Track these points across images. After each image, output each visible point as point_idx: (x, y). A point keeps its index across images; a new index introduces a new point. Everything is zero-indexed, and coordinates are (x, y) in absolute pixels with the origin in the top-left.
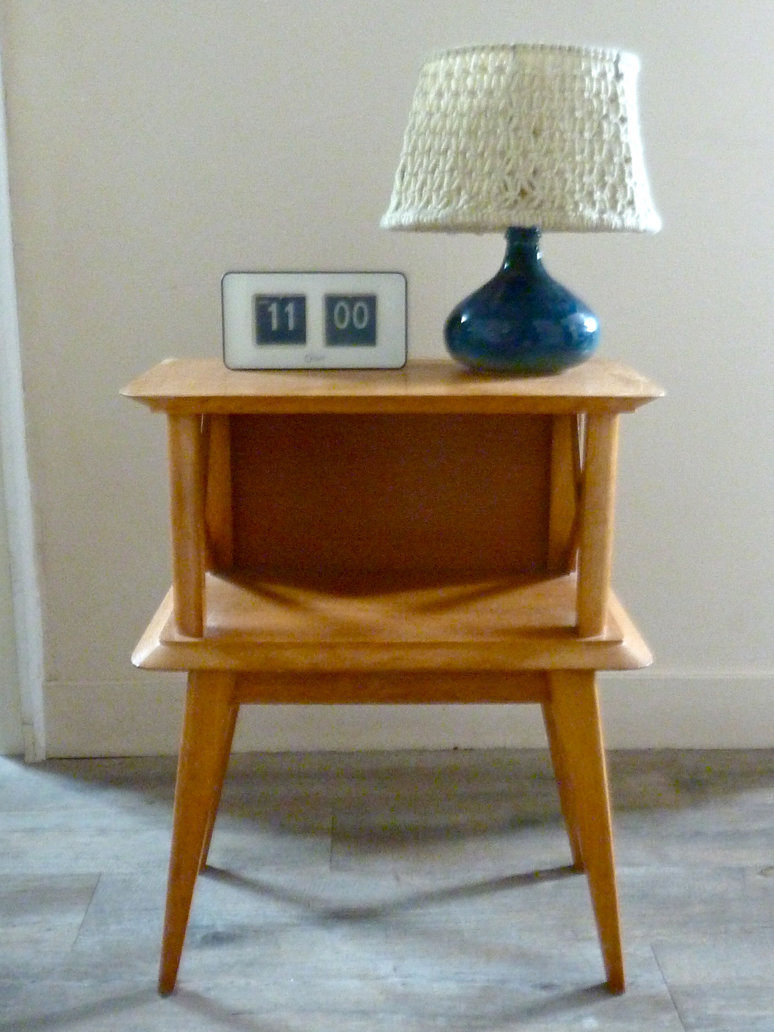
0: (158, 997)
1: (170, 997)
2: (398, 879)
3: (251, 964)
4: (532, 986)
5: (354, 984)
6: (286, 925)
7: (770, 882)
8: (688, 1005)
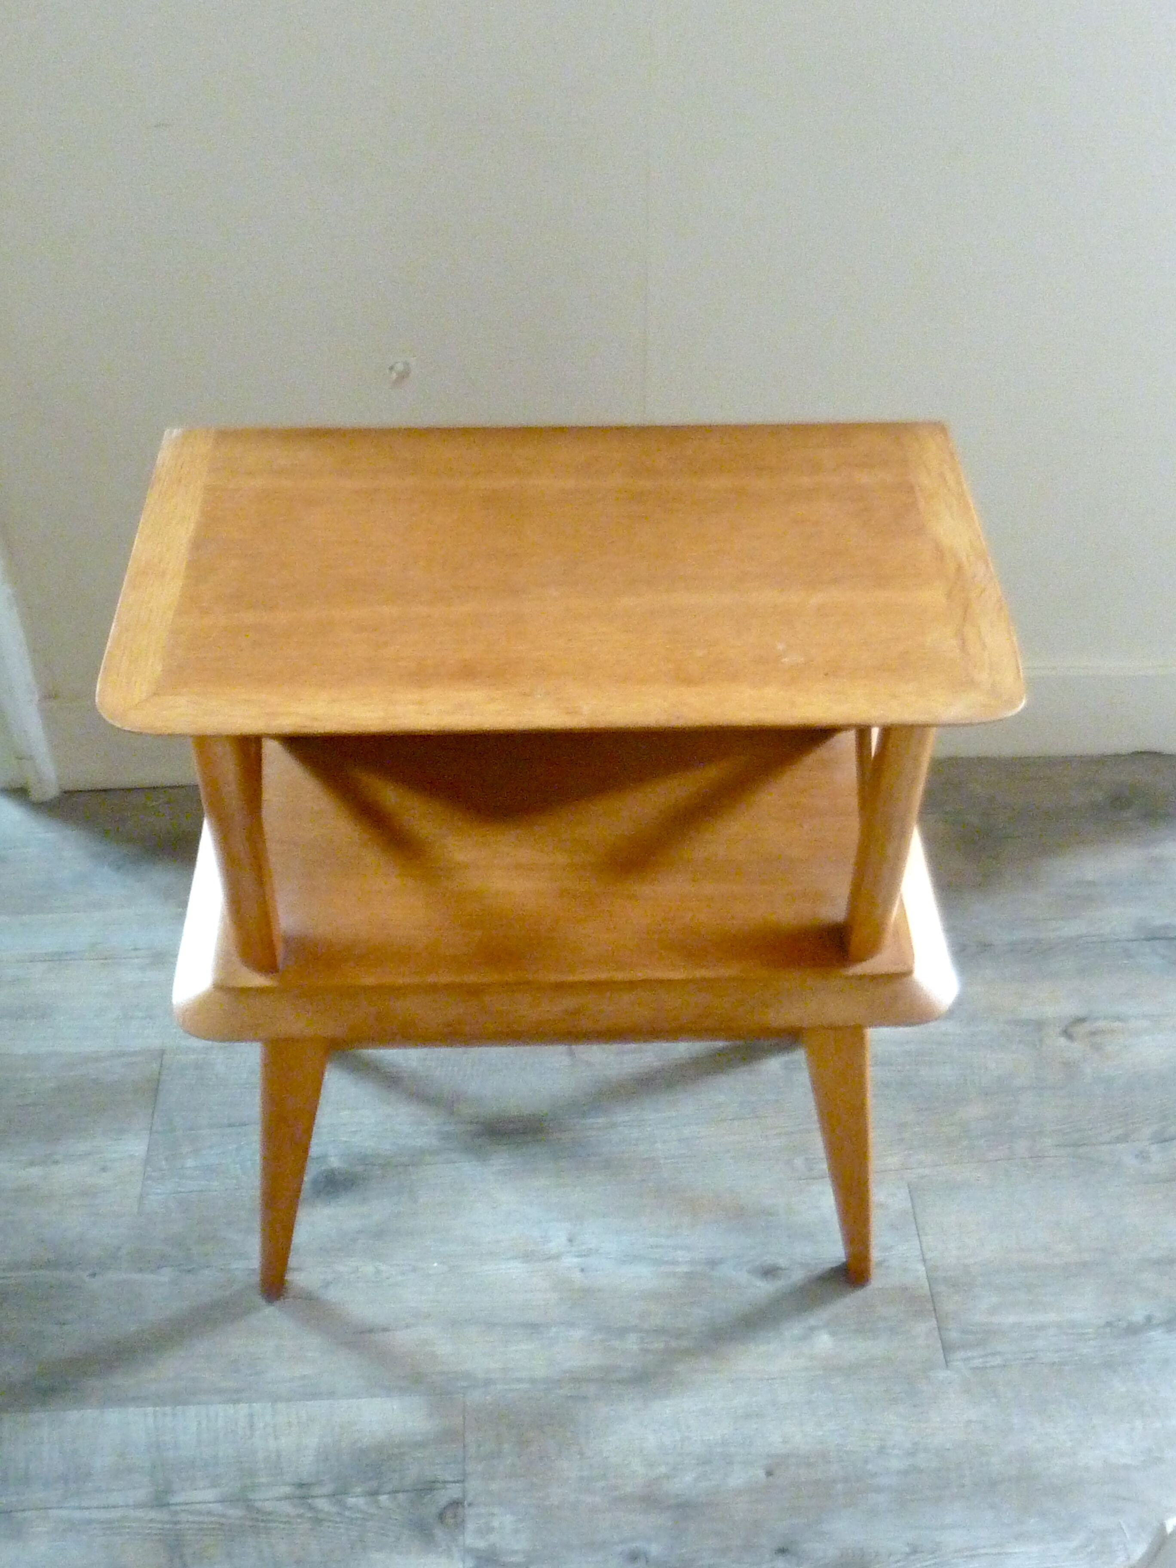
0: (260, 1301)
1: (278, 1303)
3: (379, 1233)
5: (516, 1269)
6: (422, 1152)
7: (1075, 1049)
8: (950, 1303)
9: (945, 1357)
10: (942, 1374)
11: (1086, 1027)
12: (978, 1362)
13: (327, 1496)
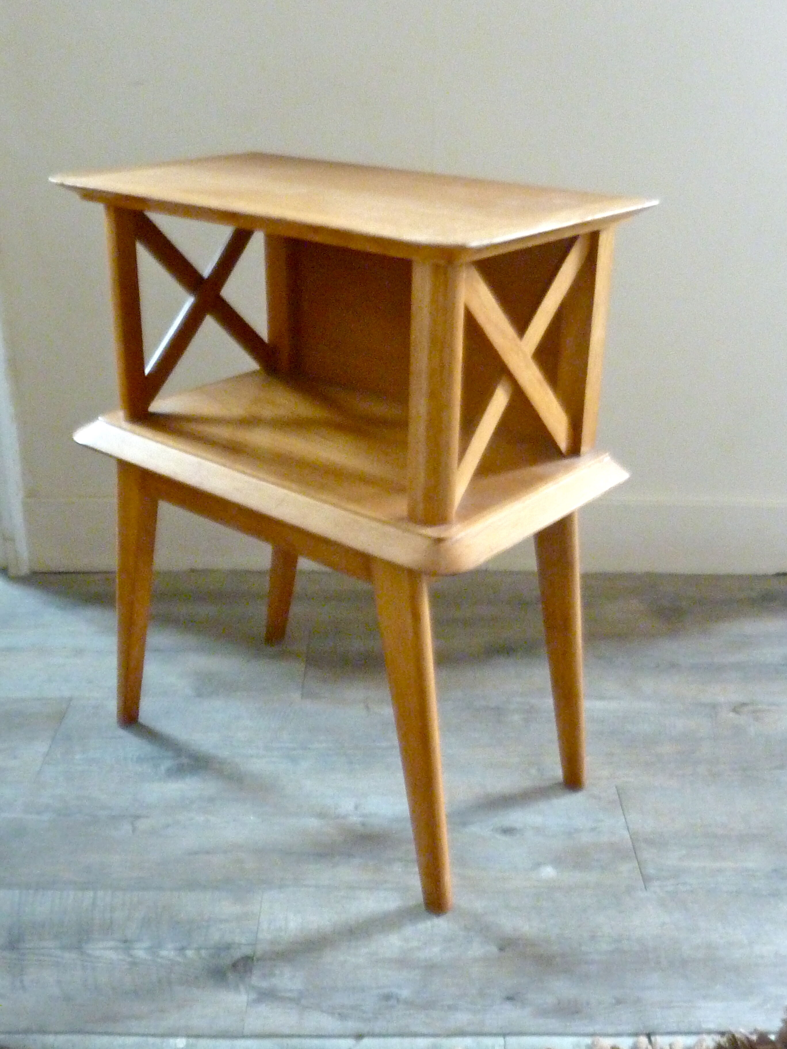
2: (367, 708)
3: (212, 800)
4: (492, 830)
7: (742, 720)
8: (647, 854)
9: (644, 883)
10: (642, 894)
11: (751, 708)
12: (670, 888)
13: (145, 949)
